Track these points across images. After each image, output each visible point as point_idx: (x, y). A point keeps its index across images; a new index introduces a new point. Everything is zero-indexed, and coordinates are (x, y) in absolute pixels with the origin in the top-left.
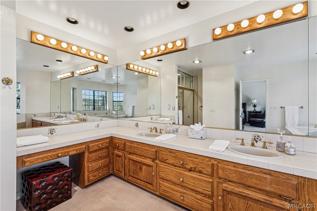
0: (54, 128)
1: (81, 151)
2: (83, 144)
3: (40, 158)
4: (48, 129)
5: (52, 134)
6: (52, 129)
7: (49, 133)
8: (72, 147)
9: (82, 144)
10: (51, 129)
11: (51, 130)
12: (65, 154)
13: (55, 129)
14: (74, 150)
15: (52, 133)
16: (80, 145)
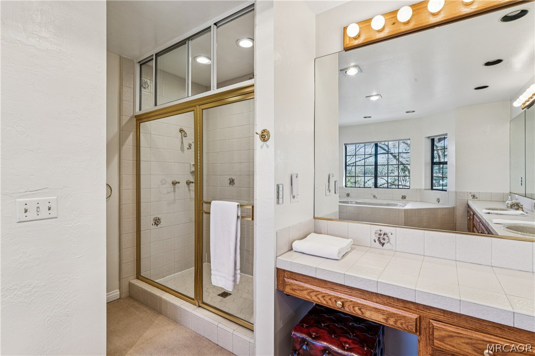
0: (387, 232)
1: (399, 324)
2: (412, 307)
3: (306, 290)
4: (374, 232)
5: (383, 244)
6: (382, 233)
7: (377, 240)
8: (374, 300)
9: (407, 306)
10: (380, 232)
11: (380, 234)
12: (353, 307)
13: (389, 235)
14: (377, 310)
15: (382, 241)
16: (401, 304)
